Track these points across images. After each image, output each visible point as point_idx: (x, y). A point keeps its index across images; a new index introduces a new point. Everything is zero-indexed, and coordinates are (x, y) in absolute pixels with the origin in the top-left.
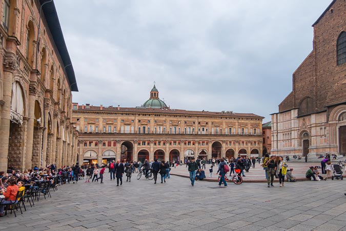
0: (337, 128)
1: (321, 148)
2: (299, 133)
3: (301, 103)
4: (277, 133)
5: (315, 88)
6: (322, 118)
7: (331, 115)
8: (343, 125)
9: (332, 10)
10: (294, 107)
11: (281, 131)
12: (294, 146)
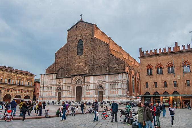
0: (76, 87)
1: (67, 98)
2: (56, 88)
3: (58, 71)
4: (44, 86)
5: (66, 64)
6: (69, 81)
7: (73, 80)
8: (78, 86)
9: (77, 27)
10: (54, 72)
11: (46, 86)
12: (53, 95)
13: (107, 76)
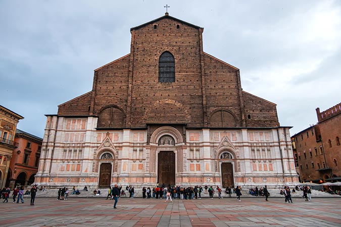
0: (157, 152)
1: (134, 177)
2: (97, 152)
3: (101, 112)
4: (54, 147)
7: (153, 136)
8: (164, 149)
9: (155, 26)
11: (61, 145)
12: (86, 171)
13: (244, 132)
